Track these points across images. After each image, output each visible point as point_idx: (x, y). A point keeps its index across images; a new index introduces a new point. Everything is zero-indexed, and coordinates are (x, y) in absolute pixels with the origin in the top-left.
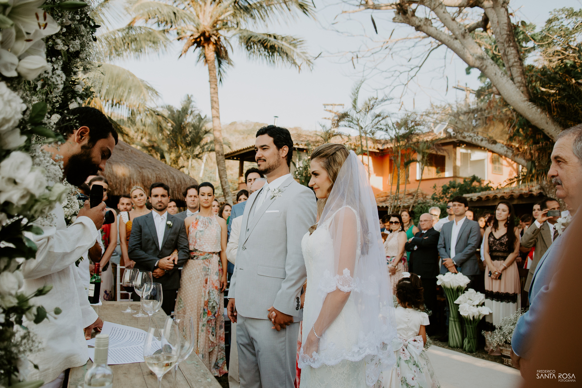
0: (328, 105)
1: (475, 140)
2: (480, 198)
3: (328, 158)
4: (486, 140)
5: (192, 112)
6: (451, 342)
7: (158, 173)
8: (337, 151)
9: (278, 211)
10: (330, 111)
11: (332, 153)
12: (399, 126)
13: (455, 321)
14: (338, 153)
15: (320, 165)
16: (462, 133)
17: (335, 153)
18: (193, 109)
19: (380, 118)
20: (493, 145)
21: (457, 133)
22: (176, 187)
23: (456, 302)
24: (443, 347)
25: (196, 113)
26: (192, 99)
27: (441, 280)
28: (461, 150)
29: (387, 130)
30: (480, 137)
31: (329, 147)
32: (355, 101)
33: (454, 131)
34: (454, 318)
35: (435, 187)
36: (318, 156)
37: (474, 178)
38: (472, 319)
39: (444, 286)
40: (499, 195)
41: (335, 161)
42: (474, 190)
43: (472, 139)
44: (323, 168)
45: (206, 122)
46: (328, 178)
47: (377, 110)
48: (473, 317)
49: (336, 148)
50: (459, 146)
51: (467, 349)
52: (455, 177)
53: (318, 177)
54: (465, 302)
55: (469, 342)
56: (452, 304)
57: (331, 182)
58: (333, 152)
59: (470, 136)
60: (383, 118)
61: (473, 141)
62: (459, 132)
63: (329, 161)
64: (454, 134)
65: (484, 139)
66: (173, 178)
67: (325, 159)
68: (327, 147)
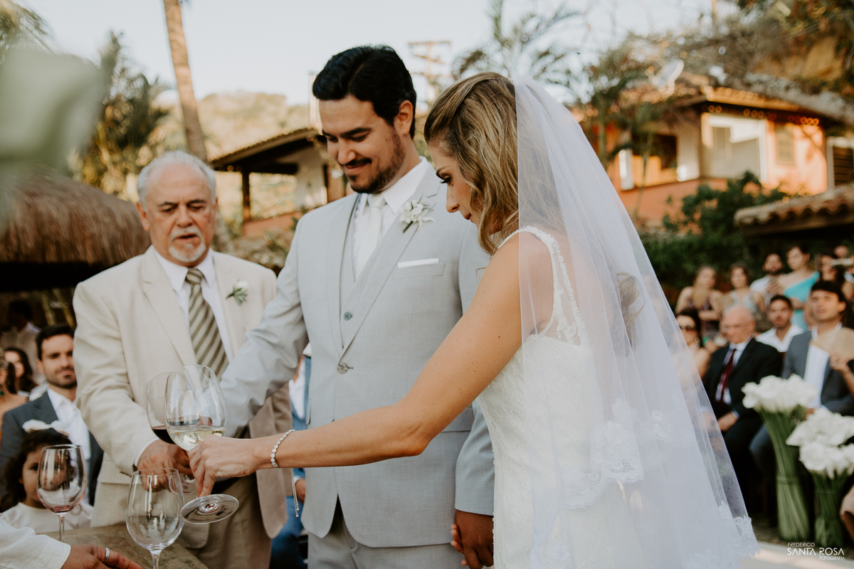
0: (417, 44)
2: (774, 217)
3: (451, 126)
5: (123, 70)
6: (785, 528)
7: (73, 204)
8: (468, 95)
9: (436, 261)
10: (424, 57)
11: (455, 109)
12: (595, 73)
13: (790, 484)
14: (470, 101)
15: (442, 150)
17: (463, 106)
18: (126, 64)
19: (549, 59)
22: (119, 235)
23: (792, 441)
24: (769, 541)
25: (133, 72)
26: (121, 42)
27: (754, 395)
29: (568, 85)
32: (497, 20)
33: (725, 71)
34: (787, 475)
35: (669, 200)
37: (749, 178)
38: (831, 475)
39: (763, 409)
41: (466, 126)
42: (749, 202)
44: (449, 155)
45: (158, 92)
47: (541, 44)
48: (835, 472)
51: (824, 541)
52: (703, 177)
54: (814, 439)
55: (827, 526)
56: (783, 448)
58: (458, 103)
60: (557, 59)
63: (455, 133)
66: (110, 213)
67: (446, 132)
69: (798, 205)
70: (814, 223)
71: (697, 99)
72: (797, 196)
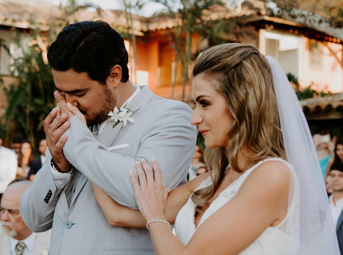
1: (310, 21)
3: (226, 73)
4: (326, 22)
8: (245, 59)
11: (234, 64)
14: (247, 64)
15: (213, 85)
16: (290, 11)
17: (240, 64)
20: (338, 30)
21: (282, 9)
28: (265, 35)
30: (318, 17)
31: (229, 51)
33: (278, 6)
36: (209, 70)
40: (335, 105)
41: (241, 79)
43: (305, 21)
44: (218, 91)
46: (227, 111)
49: (241, 55)
50: (264, 28)
53: (209, 107)
57: (232, 118)
58: (237, 61)
59: (303, 16)
61: (308, 23)
62: (285, 9)
63: (229, 79)
64: (279, 12)
65: (324, 20)
67: (221, 75)
68: (226, 53)
69: (323, 102)
70: (333, 116)
71: (257, 18)
72: (323, 95)
